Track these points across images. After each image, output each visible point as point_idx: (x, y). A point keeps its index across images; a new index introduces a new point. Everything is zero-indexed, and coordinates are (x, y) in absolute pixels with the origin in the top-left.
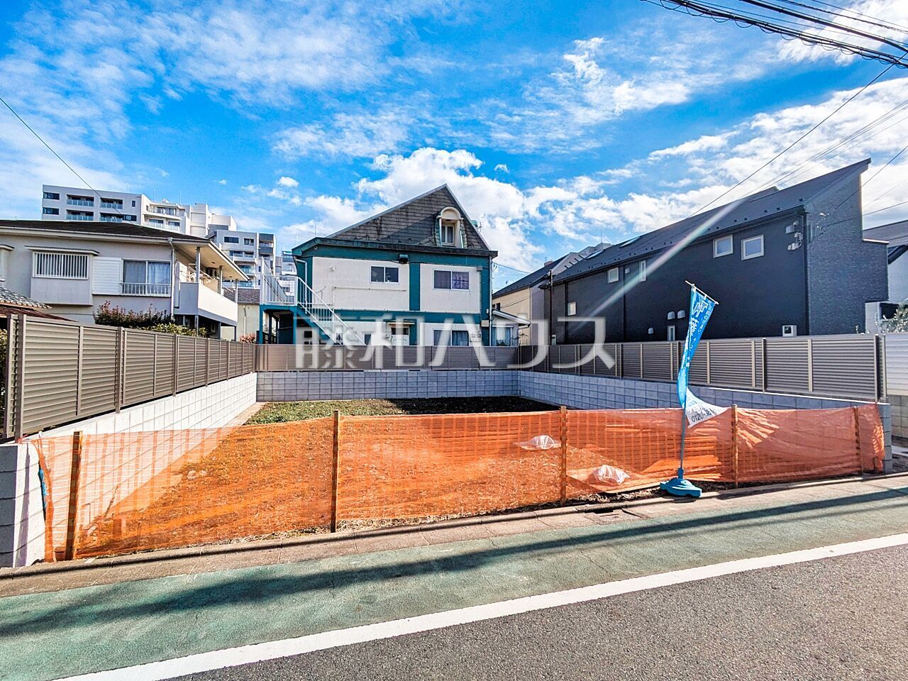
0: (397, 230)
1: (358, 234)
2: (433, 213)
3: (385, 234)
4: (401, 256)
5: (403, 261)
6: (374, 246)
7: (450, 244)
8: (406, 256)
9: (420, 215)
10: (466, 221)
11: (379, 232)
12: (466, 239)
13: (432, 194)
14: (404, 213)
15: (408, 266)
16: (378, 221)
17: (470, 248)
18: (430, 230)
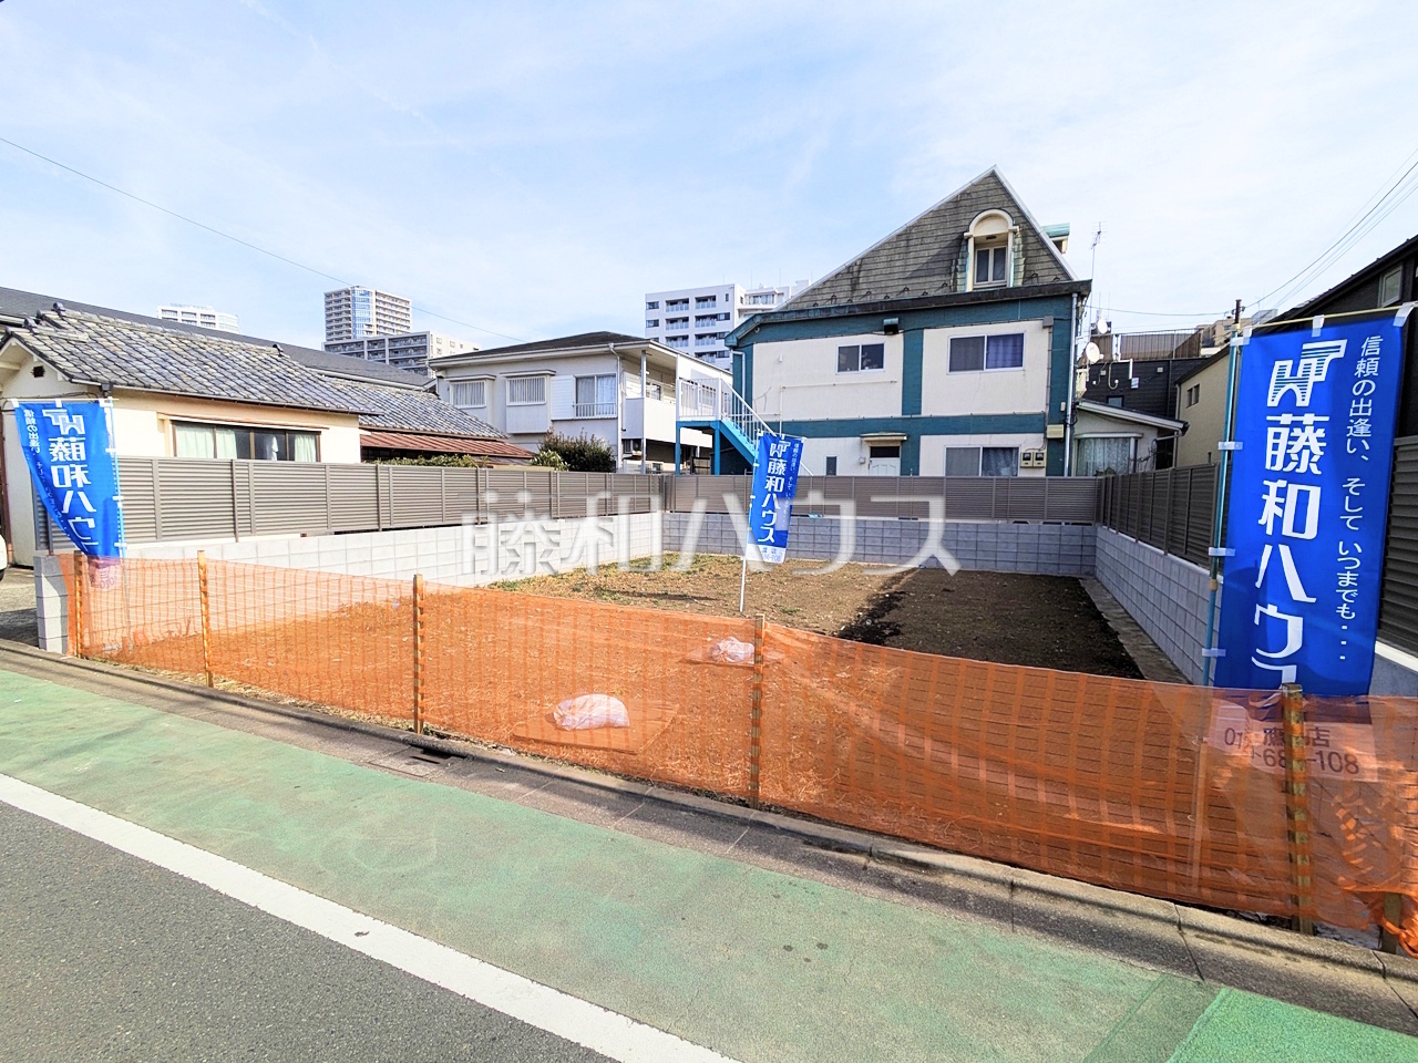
1: (819, 297)
2: (960, 230)
3: (863, 288)
4: (887, 321)
5: (891, 330)
6: (842, 312)
7: (998, 283)
8: (895, 320)
9: (933, 240)
10: (1027, 229)
11: (854, 286)
12: (1022, 268)
13: (963, 193)
14: (903, 244)
15: (900, 337)
16: (856, 268)
17: (1029, 284)
18: (946, 264)
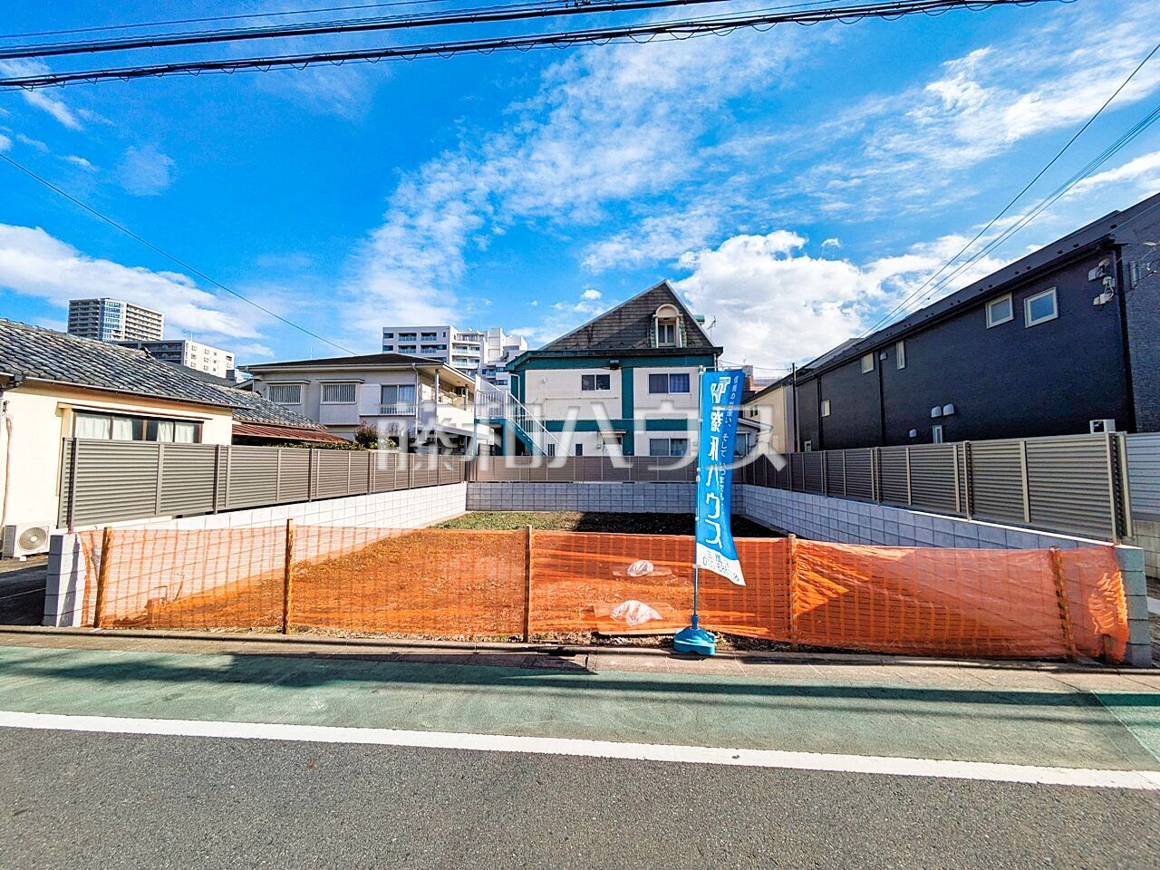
0: (608, 336)
1: (568, 344)
2: (650, 313)
3: (596, 340)
4: (612, 361)
5: (614, 367)
6: (584, 354)
7: (669, 344)
8: (617, 361)
9: (636, 317)
10: (686, 317)
11: (590, 339)
12: (685, 337)
13: (649, 293)
14: (617, 317)
15: (620, 371)
16: (590, 329)
17: (690, 346)
18: (644, 331)
